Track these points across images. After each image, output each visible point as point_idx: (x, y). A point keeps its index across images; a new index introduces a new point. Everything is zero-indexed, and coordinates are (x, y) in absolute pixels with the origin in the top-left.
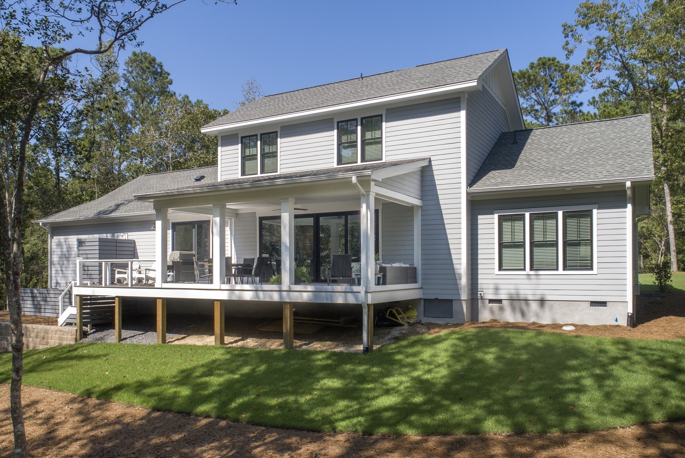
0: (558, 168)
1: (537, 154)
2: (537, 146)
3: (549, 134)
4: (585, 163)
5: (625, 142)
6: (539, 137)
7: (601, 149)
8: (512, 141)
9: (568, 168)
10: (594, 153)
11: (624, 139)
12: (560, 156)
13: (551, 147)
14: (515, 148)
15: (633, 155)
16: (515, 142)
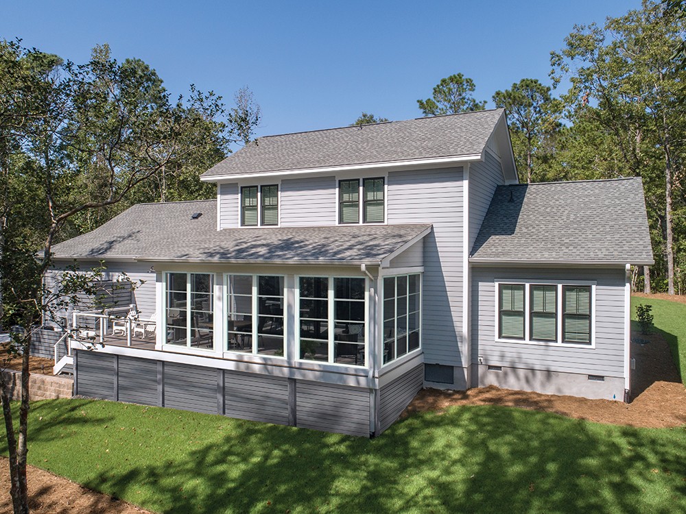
0: (557, 240)
1: (534, 218)
2: (534, 207)
3: (544, 193)
4: (584, 236)
5: (620, 212)
6: (535, 195)
7: (597, 219)
8: (509, 198)
9: (567, 241)
10: (592, 223)
11: (619, 208)
12: (557, 224)
13: (548, 210)
14: (512, 208)
15: (629, 230)
16: (511, 200)
